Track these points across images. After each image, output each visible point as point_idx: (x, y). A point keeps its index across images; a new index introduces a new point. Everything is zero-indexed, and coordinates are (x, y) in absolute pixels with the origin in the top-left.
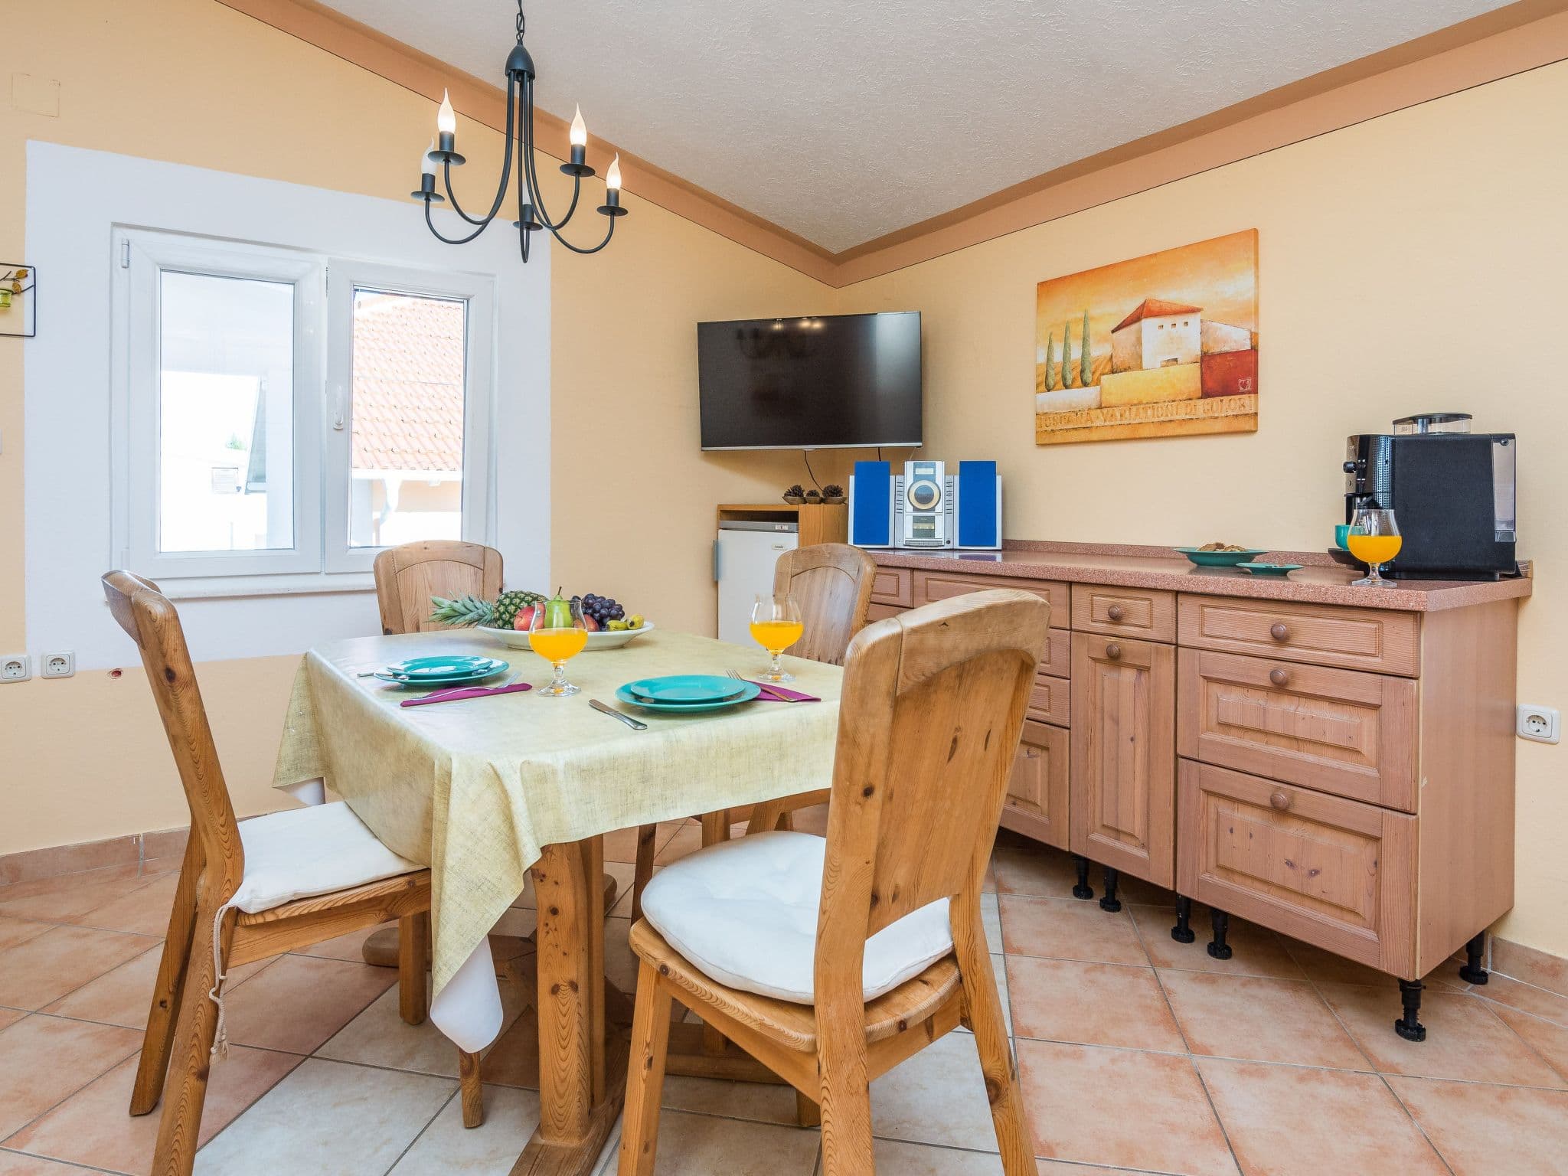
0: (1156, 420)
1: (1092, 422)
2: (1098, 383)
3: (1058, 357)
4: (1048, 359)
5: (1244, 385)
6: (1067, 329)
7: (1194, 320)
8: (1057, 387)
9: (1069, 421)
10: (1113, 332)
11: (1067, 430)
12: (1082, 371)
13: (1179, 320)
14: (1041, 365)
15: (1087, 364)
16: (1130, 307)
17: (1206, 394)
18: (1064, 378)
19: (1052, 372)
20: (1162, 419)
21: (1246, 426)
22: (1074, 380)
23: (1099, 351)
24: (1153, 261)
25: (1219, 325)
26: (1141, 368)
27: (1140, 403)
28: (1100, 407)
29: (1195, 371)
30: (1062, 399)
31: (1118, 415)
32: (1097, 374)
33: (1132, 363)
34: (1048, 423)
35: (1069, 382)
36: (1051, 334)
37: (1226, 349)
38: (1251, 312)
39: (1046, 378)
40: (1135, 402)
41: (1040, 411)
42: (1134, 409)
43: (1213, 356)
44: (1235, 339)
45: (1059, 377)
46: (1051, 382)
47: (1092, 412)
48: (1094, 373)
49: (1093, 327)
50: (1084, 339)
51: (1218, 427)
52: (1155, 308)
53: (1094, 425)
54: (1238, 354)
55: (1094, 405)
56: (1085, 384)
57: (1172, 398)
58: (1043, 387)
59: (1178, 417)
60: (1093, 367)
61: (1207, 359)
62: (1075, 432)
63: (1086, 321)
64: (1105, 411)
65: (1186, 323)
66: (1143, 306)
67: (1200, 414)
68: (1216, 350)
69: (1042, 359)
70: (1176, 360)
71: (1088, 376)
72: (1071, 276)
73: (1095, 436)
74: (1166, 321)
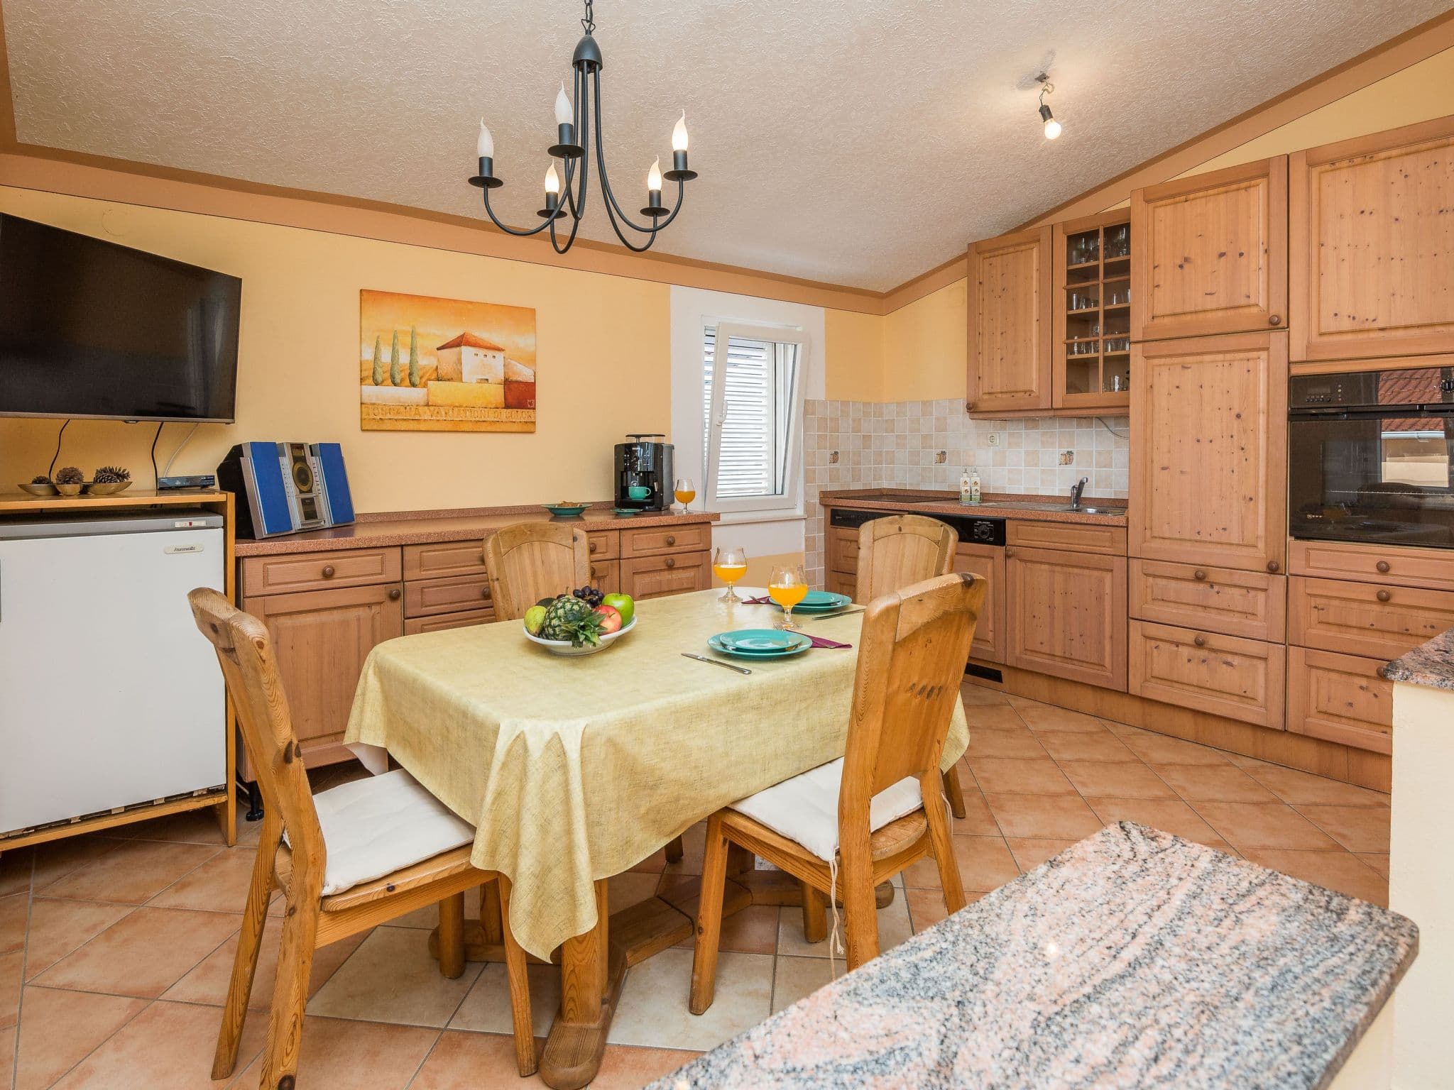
0: (474, 419)
1: (420, 416)
2: (425, 386)
3: (386, 357)
4: (375, 358)
5: (531, 404)
6: (395, 337)
7: (500, 356)
8: (385, 383)
9: (398, 413)
10: (438, 349)
11: (396, 420)
12: (411, 374)
13: (490, 353)
14: (367, 361)
15: (414, 369)
16: (453, 335)
17: (507, 406)
18: (393, 377)
19: (379, 370)
20: (477, 419)
21: (529, 428)
22: (402, 380)
23: (426, 361)
24: (470, 306)
25: (516, 363)
26: (461, 380)
27: (461, 406)
28: (427, 405)
29: (500, 390)
30: (387, 393)
31: (443, 413)
32: (424, 380)
33: (455, 376)
34: (376, 412)
35: (398, 381)
36: (378, 337)
37: (520, 379)
38: (531, 360)
39: (374, 373)
40: (457, 404)
41: (365, 400)
42: (456, 409)
43: (512, 382)
44: (523, 373)
45: (388, 375)
46: (379, 379)
47: (420, 408)
48: (421, 378)
49: (420, 342)
50: (412, 349)
51: (515, 428)
52: (472, 340)
53: (423, 418)
54: (527, 384)
55: (422, 403)
56: (413, 385)
57: (484, 405)
58: (371, 380)
59: (488, 419)
60: (421, 373)
61: (507, 383)
62: (404, 423)
63: (413, 335)
64: (432, 408)
65: (494, 357)
66: (462, 336)
67: (504, 419)
68: (514, 378)
69: (368, 355)
70: (487, 380)
71: (416, 379)
72: (399, 294)
73: (423, 426)
74: (481, 352)
